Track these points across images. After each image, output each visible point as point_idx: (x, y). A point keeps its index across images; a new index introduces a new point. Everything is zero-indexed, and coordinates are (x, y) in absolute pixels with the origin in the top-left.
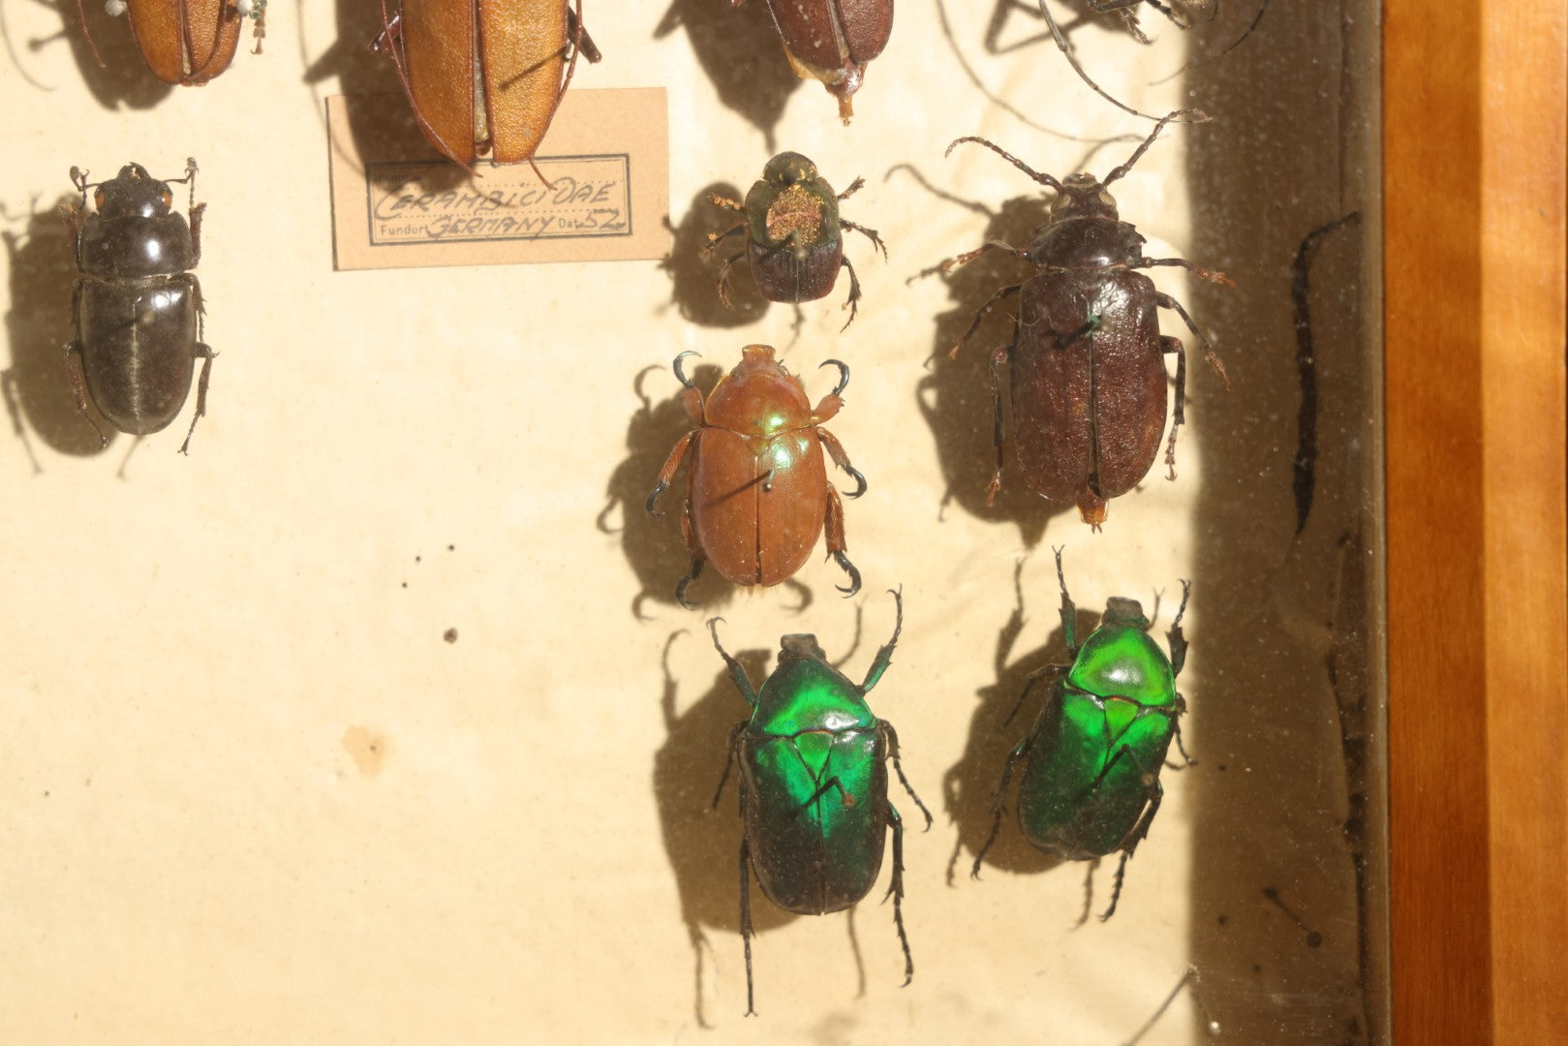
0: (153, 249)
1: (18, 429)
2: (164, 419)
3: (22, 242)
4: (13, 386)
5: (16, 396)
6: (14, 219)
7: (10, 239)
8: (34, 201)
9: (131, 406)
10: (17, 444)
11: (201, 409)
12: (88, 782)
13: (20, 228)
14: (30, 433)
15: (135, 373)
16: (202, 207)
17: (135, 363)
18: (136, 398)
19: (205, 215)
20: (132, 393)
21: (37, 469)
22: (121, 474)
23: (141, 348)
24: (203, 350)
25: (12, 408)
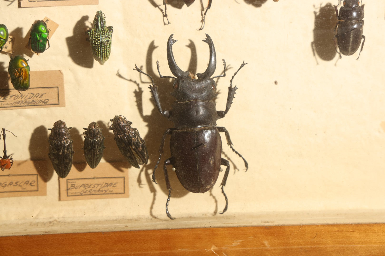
0: (355, 14)
1: (314, 55)
2: (354, 52)
3: (318, 14)
4: (314, 45)
5: (314, 48)
6: (316, 9)
7: (315, 13)
8: (321, 5)
9: (348, 49)
10: (313, 58)
11: (362, 50)
12: (325, 132)
13: (318, 11)
14: (317, 56)
15: (351, 42)
16: (364, 5)
17: (351, 40)
18: (350, 47)
19: (364, 7)
20: (349, 46)
21: (318, 64)
22: (335, 65)
23: (353, 36)
24: (364, 37)
25: (313, 50)
